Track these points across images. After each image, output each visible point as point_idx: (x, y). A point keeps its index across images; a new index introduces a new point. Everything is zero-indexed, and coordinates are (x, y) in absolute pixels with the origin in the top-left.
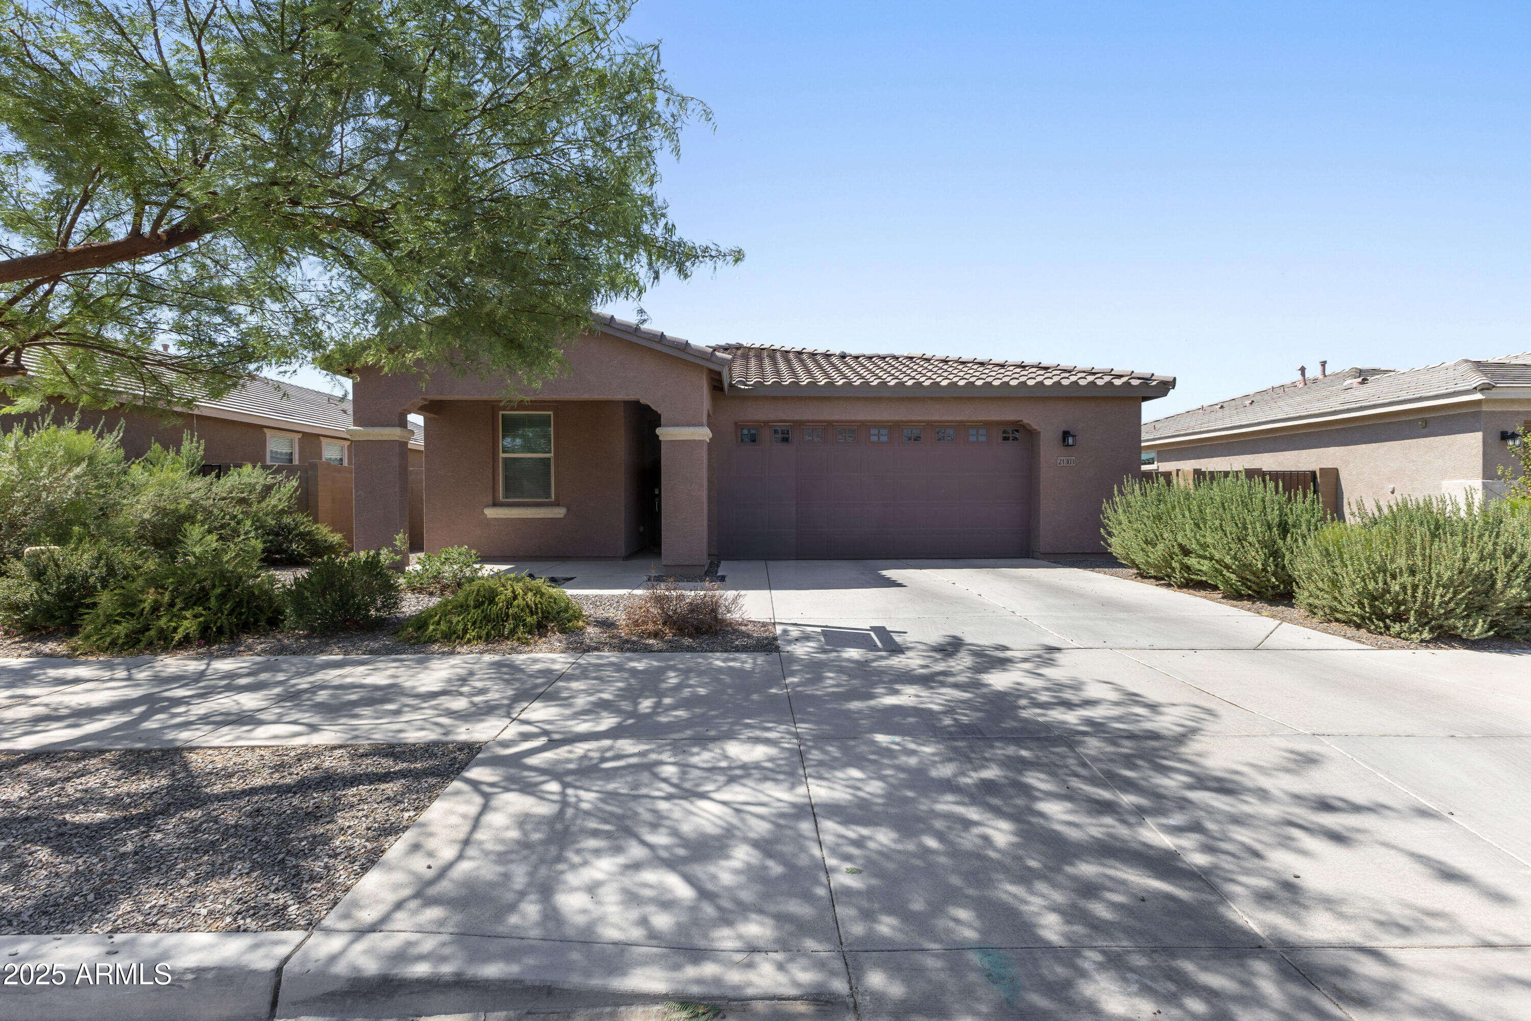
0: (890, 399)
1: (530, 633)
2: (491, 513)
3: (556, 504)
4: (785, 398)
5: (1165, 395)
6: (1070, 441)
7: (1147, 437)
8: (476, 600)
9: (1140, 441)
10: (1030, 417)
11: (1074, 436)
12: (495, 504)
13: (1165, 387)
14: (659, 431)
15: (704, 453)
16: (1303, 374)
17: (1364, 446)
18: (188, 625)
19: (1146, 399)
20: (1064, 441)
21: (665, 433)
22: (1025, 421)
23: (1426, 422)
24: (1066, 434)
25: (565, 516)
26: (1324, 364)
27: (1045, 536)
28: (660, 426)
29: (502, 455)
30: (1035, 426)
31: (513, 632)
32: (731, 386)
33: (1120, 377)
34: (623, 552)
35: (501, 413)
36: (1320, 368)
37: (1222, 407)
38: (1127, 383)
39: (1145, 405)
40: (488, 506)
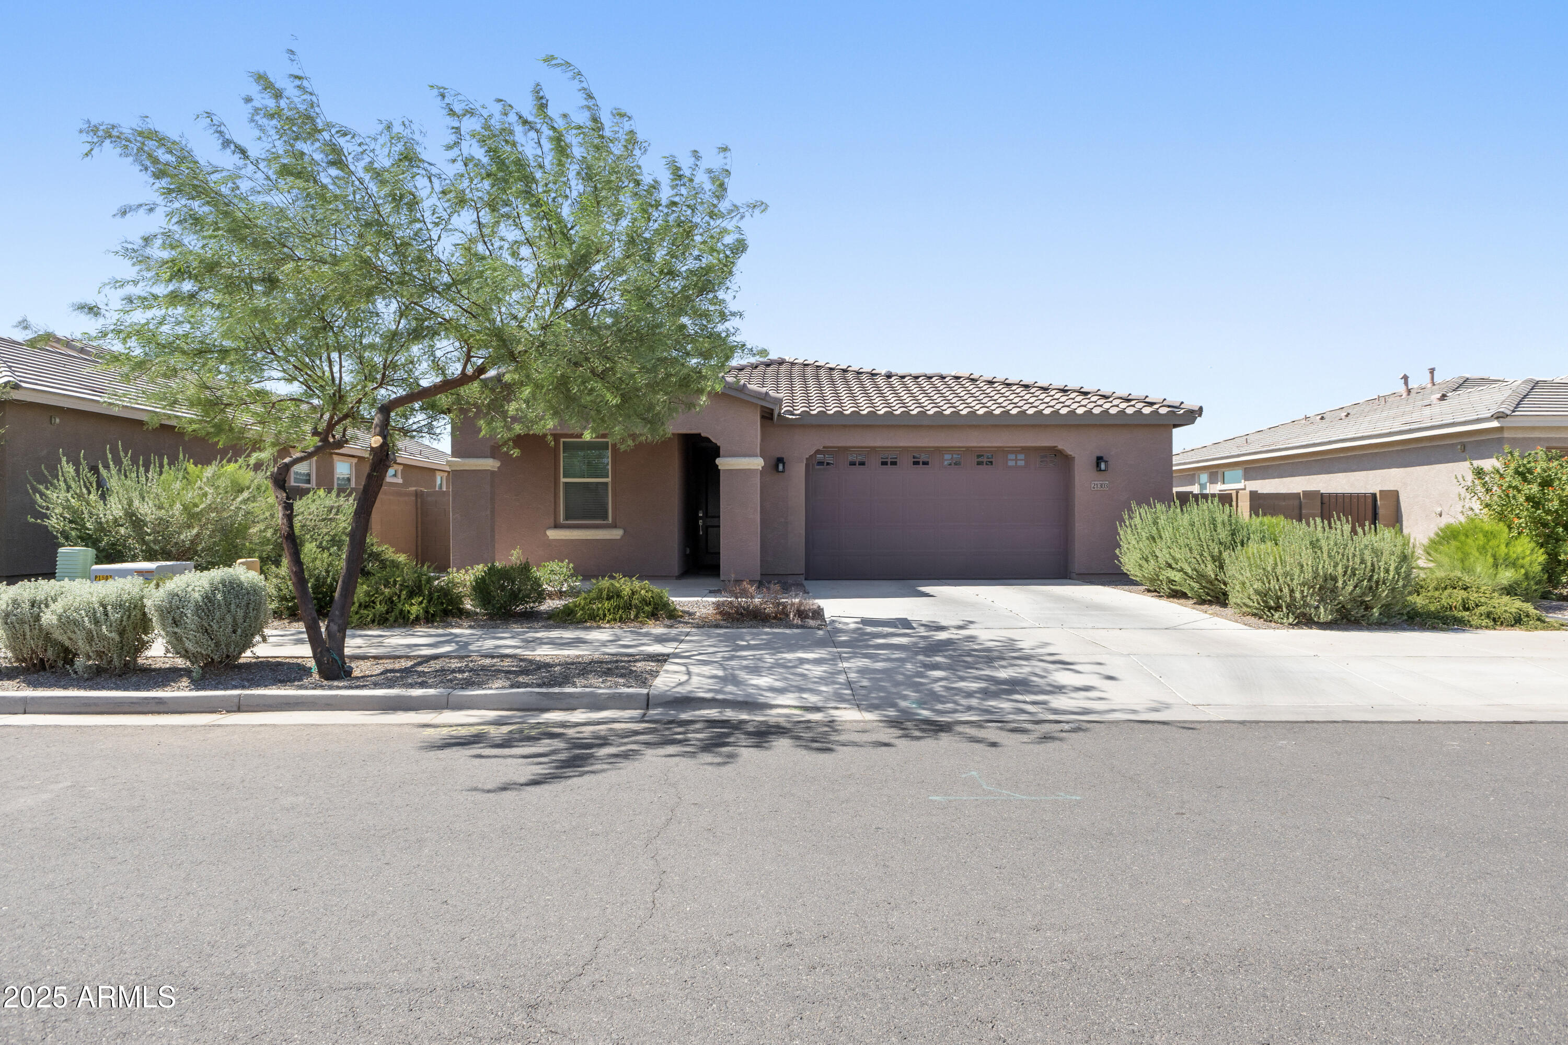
0: (930, 427)
1: (647, 617)
2: (553, 534)
3: (614, 526)
4: (829, 427)
5: (1193, 422)
6: (1103, 466)
7: (1179, 462)
8: (608, 595)
9: (1171, 465)
10: (1066, 443)
11: (1106, 462)
12: (557, 526)
13: (1192, 416)
14: (718, 461)
15: (757, 480)
16: (1406, 383)
17: (1418, 468)
18: (415, 610)
19: (1175, 426)
20: (1098, 465)
21: (723, 463)
22: (1060, 447)
23: (1464, 447)
24: (1099, 459)
25: (622, 537)
26: (1432, 371)
27: (1080, 558)
28: (719, 456)
29: (563, 480)
30: (1069, 452)
31: (637, 617)
32: (779, 415)
33: (1151, 404)
34: (676, 571)
35: (562, 440)
36: (1429, 375)
37: (1322, 418)
38: (1156, 412)
39: (1175, 431)
40: (549, 528)
